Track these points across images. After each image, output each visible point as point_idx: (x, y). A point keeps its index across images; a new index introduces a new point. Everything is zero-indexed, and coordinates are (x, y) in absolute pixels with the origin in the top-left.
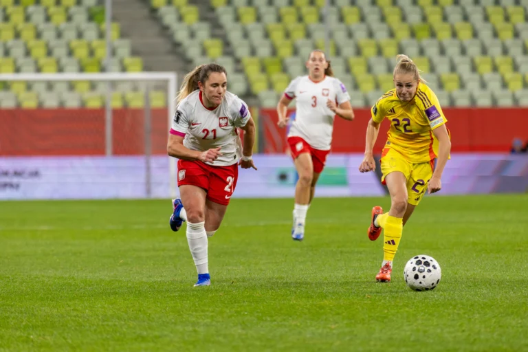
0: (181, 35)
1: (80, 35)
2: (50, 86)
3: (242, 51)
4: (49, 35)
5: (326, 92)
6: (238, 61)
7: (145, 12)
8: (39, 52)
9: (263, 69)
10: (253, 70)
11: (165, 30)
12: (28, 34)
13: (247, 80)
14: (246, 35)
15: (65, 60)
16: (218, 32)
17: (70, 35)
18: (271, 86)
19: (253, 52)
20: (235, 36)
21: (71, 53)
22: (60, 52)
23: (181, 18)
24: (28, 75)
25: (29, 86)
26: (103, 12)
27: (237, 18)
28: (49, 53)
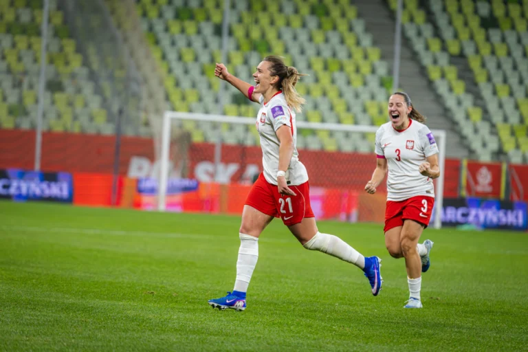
0: (450, 102)
1: (373, 97)
2: (347, 135)
3: (497, 118)
4: (349, 95)
5: (410, 145)
6: (493, 126)
7: (424, 83)
8: (340, 108)
9: (513, 133)
10: (504, 133)
11: (438, 98)
12: (333, 94)
13: (500, 140)
14: (501, 106)
15: (360, 116)
16: (479, 102)
17: (365, 96)
18: (518, 147)
19: (506, 120)
20: (492, 106)
21: (365, 110)
22: (357, 109)
23: (451, 90)
24: (331, 126)
25: (331, 134)
26: (391, 81)
27: (495, 93)
28: (348, 109)
